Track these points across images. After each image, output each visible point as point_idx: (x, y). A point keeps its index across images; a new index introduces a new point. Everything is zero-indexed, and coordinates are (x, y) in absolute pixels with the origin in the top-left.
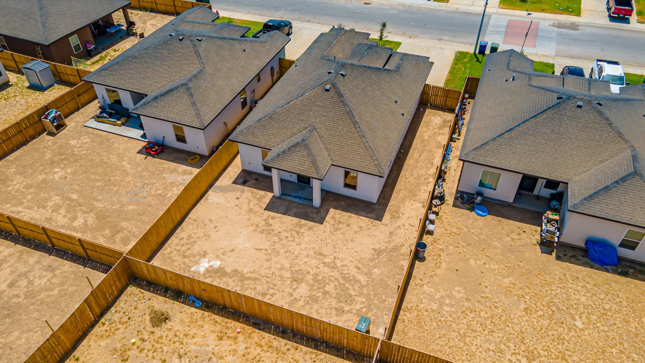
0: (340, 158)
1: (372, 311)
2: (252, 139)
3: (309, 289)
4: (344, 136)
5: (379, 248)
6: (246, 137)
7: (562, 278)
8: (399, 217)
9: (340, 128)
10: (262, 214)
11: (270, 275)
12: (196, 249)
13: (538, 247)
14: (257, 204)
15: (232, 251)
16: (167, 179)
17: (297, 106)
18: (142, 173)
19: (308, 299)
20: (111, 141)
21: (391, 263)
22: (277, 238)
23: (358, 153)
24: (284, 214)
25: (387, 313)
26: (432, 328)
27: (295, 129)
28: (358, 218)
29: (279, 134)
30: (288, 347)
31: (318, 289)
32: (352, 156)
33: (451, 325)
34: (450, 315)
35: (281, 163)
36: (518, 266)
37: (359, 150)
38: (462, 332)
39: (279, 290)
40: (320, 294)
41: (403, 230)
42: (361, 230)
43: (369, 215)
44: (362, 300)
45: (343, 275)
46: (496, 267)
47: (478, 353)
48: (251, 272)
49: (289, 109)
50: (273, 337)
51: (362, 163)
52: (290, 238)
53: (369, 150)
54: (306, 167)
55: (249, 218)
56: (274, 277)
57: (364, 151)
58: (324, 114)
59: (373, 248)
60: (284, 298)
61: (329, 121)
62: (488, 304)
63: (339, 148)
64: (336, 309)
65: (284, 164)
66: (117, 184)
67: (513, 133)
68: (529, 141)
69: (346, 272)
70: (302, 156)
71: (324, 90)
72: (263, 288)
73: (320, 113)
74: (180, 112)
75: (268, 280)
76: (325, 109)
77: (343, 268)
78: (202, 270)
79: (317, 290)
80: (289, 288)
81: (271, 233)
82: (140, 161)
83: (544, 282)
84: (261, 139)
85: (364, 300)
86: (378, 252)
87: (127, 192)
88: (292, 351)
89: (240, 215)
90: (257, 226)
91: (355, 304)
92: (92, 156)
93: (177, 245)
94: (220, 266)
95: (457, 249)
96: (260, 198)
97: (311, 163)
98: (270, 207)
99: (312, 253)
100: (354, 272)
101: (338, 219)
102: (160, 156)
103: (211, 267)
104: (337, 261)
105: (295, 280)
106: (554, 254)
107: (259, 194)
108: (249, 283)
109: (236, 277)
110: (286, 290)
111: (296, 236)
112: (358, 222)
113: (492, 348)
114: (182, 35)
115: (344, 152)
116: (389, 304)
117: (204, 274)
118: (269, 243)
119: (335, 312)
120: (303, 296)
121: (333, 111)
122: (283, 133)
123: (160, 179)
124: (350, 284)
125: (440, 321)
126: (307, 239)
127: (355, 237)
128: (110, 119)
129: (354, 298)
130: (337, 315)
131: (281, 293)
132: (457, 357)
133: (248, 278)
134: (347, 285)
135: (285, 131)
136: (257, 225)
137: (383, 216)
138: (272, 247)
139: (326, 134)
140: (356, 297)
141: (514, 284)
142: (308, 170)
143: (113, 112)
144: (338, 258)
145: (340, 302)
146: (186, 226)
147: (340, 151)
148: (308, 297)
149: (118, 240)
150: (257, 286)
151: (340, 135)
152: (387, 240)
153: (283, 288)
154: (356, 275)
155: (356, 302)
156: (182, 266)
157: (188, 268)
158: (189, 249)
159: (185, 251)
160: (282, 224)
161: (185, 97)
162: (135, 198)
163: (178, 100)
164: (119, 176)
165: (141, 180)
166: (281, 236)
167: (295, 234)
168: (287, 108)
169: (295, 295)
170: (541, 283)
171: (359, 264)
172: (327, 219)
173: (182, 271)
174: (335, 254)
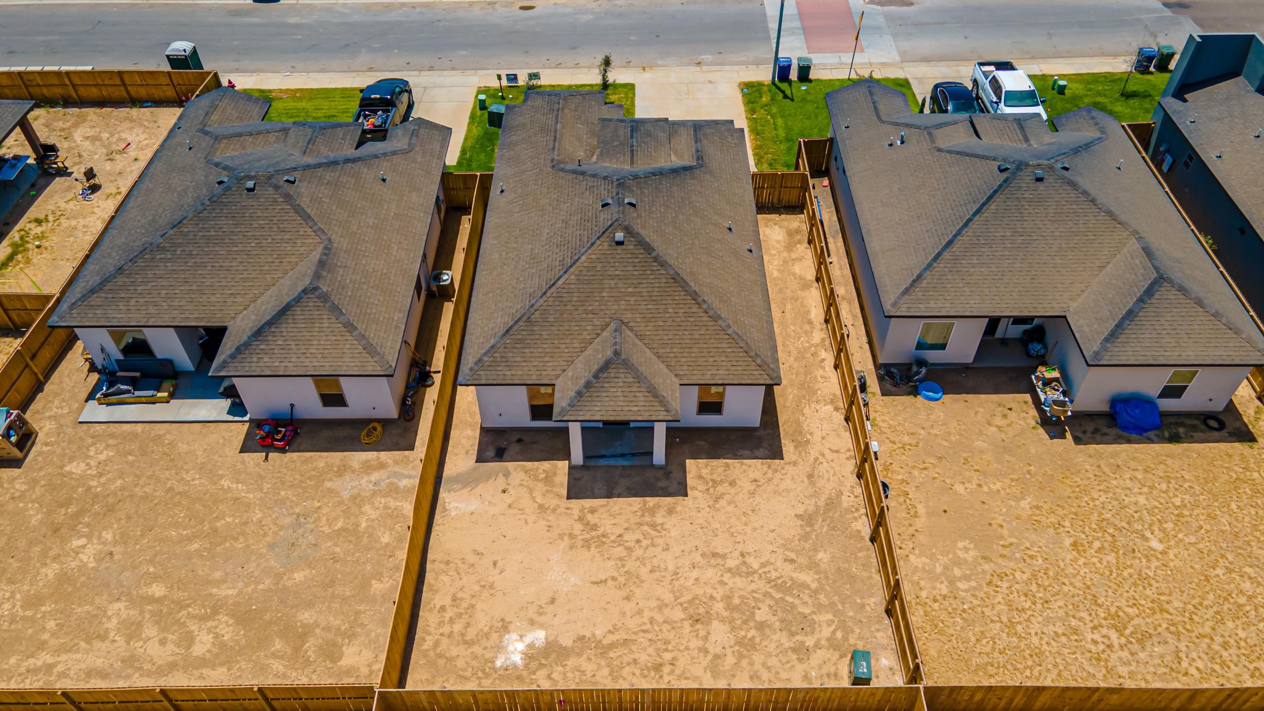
1: (853, 632)
2: (508, 373)
3: (729, 629)
4: (684, 324)
5: (805, 512)
6: (494, 372)
7: (1098, 474)
8: (808, 442)
9: (671, 310)
10: (568, 508)
11: (648, 627)
12: (482, 621)
13: (1041, 431)
14: (547, 490)
15: (553, 601)
16: (338, 493)
17: (572, 286)
18: (279, 494)
19: (737, 648)
20: (167, 442)
21: (838, 533)
22: (621, 548)
24: (609, 496)
25: (877, 627)
26: (958, 628)
27: (585, 333)
28: (742, 464)
29: (557, 350)
31: (745, 622)
32: (711, 359)
33: (983, 613)
34: (973, 595)
35: (592, 408)
36: (1029, 472)
37: (719, 345)
38: (1004, 619)
39: (679, 650)
40: (753, 632)
41: (825, 464)
42: (758, 486)
43: (757, 453)
44: (826, 618)
45: (772, 583)
46: (998, 485)
47: (1045, 647)
48: (610, 632)
49: (560, 295)
51: (734, 368)
52: (645, 543)
53: (739, 341)
54: (641, 404)
55: (548, 524)
56: (656, 628)
57: (730, 345)
58: (630, 290)
59: (796, 515)
60: (696, 661)
61: (646, 303)
62: (1018, 555)
63: (682, 350)
64: (794, 650)
65: (598, 409)
66: (239, 534)
69: (774, 575)
71: (614, 244)
72: (649, 655)
73: (623, 290)
74: (326, 351)
75: (650, 636)
76: (630, 281)
77: (766, 569)
78: (517, 659)
79: (744, 626)
80: (695, 639)
81: (604, 543)
82: (257, 469)
83: (1078, 490)
84: (526, 369)
85: (830, 616)
86: (808, 519)
87: (271, 546)
89: (526, 523)
90: (571, 536)
91: (818, 629)
92: (143, 487)
93: (441, 624)
94: (547, 639)
95: (926, 472)
96: (546, 477)
97: (649, 394)
98: (575, 492)
99: (697, 558)
100: (787, 570)
101: (709, 477)
102: (295, 445)
103: (531, 646)
104: (749, 560)
105: (697, 621)
106: (1068, 435)
107: (540, 471)
108: (619, 654)
109: (589, 651)
110: (692, 645)
111: (653, 533)
112: (745, 471)
113: (1060, 631)
114: (250, 178)
115: (693, 355)
116: (873, 610)
117: (526, 666)
118: (612, 563)
119: (794, 657)
120: (727, 646)
121: (645, 281)
122: (564, 346)
123: (324, 496)
124: (793, 596)
125: (964, 611)
126: (674, 533)
127: (755, 503)
128: (137, 393)
129: (813, 619)
130: (800, 660)
131: (685, 653)
132: (1019, 666)
133: (612, 646)
134: (789, 599)
135: (568, 341)
136: (570, 534)
137: (781, 447)
138: (622, 570)
139: (650, 328)
140: (814, 617)
141: (1038, 507)
142: (646, 408)
143: (138, 374)
144: (748, 553)
145: (792, 634)
146: (436, 579)
148: (735, 644)
149: (313, 656)
150: (636, 656)
151: (674, 324)
152: (810, 491)
153: (684, 642)
154: (795, 575)
155: (820, 625)
156: (475, 663)
157: (489, 664)
158: (468, 625)
159: (463, 631)
160: (615, 518)
161: (326, 317)
162: (296, 553)
163: (311, 325)
164: (232, 516)
165: (284, 510)
166: (627, 541)
167: (649, 530)
168: (554, 295)
169: (711, 649)
170: (1074, 492)
171: (788, 553)
172: (690, 482)
173: (480, 674)
174: (740, 547)
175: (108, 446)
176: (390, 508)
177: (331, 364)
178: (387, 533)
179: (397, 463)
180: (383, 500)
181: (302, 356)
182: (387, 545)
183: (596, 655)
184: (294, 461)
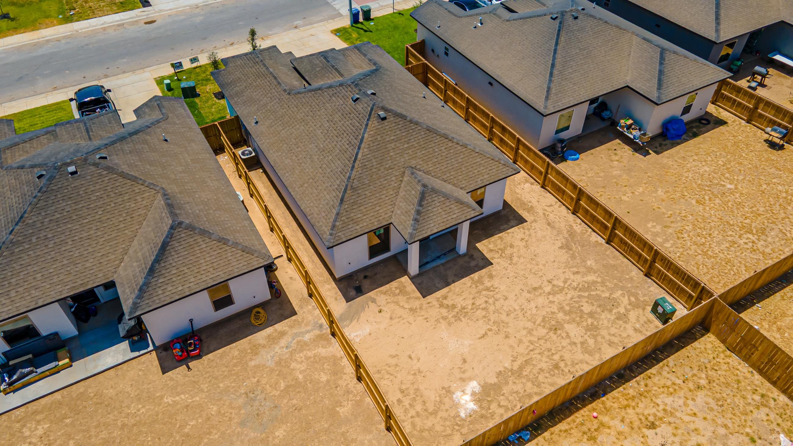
0: (467, 181)
1: (638, 294)
2: (357, 227)
3: (576, 325)
4: (448, 155)
5: (562, 243)
6: (348, 231)
7: (678, 164)
8: (532, 207)
9: (437, 150)
10: (429, 303)
11: (532, 347)
12: (432, 396)
13: (637, 155)
14: (407, 298)
15: (465, 361)
16: (265, 365)
17: (369, 156)
18: (219, 387)
19: (589, 333)
20: (92, 395)
21: (588, 247)
22: (479, 312)
23: (478, 164)
24: (448, 284)
25: (647, 285)
27: (392, 183)
28: (508, 233)
29: (381, 201)
30: (642, 383)
31: (581, 317)
32: (476, 171)
33: (688, 254)
34: (677, 248)
35: (429, 226)
36: (649, 177)
37: (476, 161)
38: (700, 252)
39: (559, 351)
40: (590, 321)
41: (551, 215)
42: (526, 241)
43: (511, 224)
44: (619, 294)
45: (578, 289)
46: (641, 189)
47: (728, 256)
48: (513, 361)
49: (363, 164)
50: (621, 389)
51: (491, 172)
52: (491, 301)
54: (456, 212)
55: (423, 318)
56: (537, 345)
57: (482, 159)
58: (406, 146)
59: (559, 248)
60: (573, 351)
61: (419, 151)
62: (678, 219)
63: (456, 172)
64: (618, 318)
65: (433, 225)
66: (209, 428)
67: (558, 66)
68: (574, 67)
69: (575, 284)
70: (442, 203)
71: (380, 120)
72: (546, 362)
73: (401, 148)
74: (215, 264)
75: (537, 351)
76: (403, 141)
77: (568, 283)
78: (472, 406)
79: (583, 320)
80: (563, 340)
81: (467, 313)
82: (187, 379)
83: (676, 176)
84: (368, 220)
85: (620, 292)
86: (566, 247)
87: (242, 424)
88: (649, 382)
89: (410, 323)
90: (444, 318)
91: (620, 301)
93: (406, 411)
94: (480, 385)
96: (400, 291)
97: (457, 204)
98: (425, 291)
99: (526, 295)
100: (578, 278)
101: (496, 248)
102: (206, 349)
103: (473, 394)
104: (555, 282)
105: (556, 329)
106: (650, 151)
107: (394, 289)
108: (529, 370)
109: (511, 379)
110: (565, 345)
111: (491, 293)
112: (513, 237)
113: (728, 246)
115: (464, 172)
116: (638, 278)
117: (481, 407)
118: (481, 322)
119: (621, 322)
120: (582, 334)
121: (412, 138)
122: (384, 196)
123: (255, 373)
124: (593, 291)
125: (679, 257)
126: (503, 288)
127: (533, 251)
128: (39, 370)
129: (614, 298)
130: (626, 322)
131: (564, 350)
132: (726, 271)
133: (521, 368)
134: (594, 293)
135: (385, 192)
136: (442, 317)
137: (521, 216)
138: (491, 323)
139: (430, 165)
140: (613, 296)
141: (667, 192)
142: (461, 213)
143: (30, 356)
144: (552, 279)
145: (610, 311)
147: (460, 174)
148: (586, 331)
150: (539, 366)
151: (443, 158)
152: (555, 232)
153: (558, 345)
154: (585, 279)
155: (620, 299)
156: (448, 423)
157: (458, 419)
158: (424, 403)
159: (424, 408)
160: (461, 295)
161: (200, 240)
162: (265, 420)
163: (192, 250)
164: (193, 419)
165: (232, 396)
166: (480, 305)
167: (488, 293)
168: (360, 165)
169: (575, 340)
170: (676, 178)
171: (572, 269)
172: (488, 256)
173: (457, 428)
174: (544, 278)
175: (38, 422)
176: (310, 357)
177: (224, 271)
178: (322, 374)
179: (292, 327)
180: (301, 355)
181: (197, 275)
182: (328, 381)
183: (516, 379)
184: (213, 360)
